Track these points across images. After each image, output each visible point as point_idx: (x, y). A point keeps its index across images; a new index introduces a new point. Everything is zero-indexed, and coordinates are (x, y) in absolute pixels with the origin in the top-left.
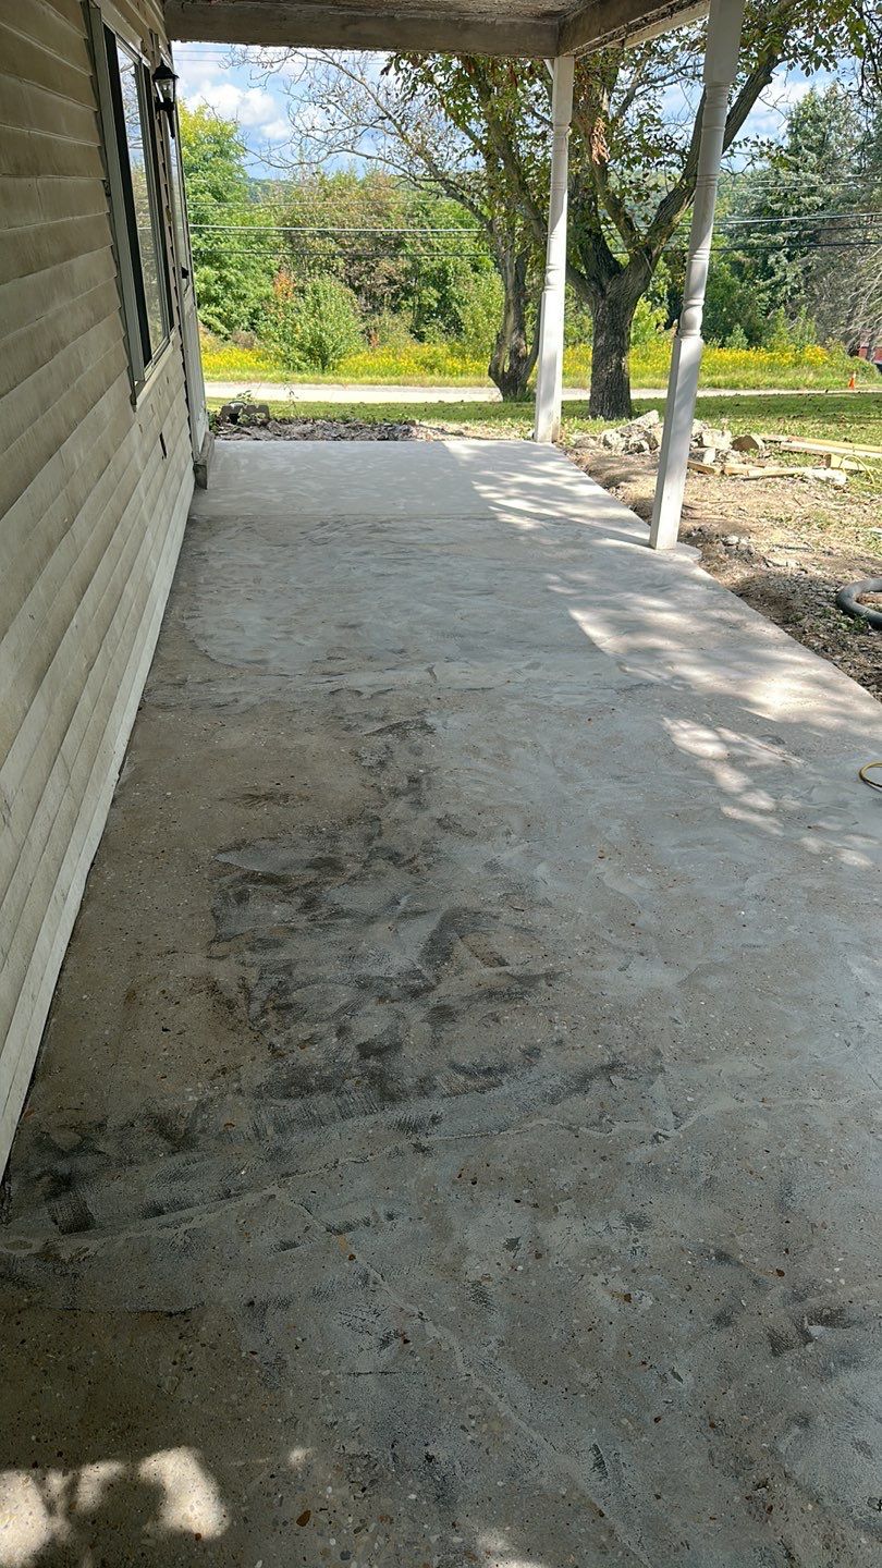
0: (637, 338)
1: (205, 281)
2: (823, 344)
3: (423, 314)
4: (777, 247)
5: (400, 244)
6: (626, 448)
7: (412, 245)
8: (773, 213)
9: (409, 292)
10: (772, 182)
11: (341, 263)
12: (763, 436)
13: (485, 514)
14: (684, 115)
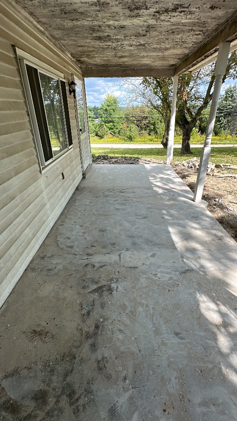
0: (192, 135)
1: (110, 125)
2: (231, 135)
3: (151, 130)
4: (221, 116)
5: (147, 118)
6: (188, 167)
7: (149, 118)
8: (221, 110)
9: (148, 126)
10: (221, 104)
11: (136, 121)
12: (223, 164)
13: (150, 187)
14: (204, 91)
